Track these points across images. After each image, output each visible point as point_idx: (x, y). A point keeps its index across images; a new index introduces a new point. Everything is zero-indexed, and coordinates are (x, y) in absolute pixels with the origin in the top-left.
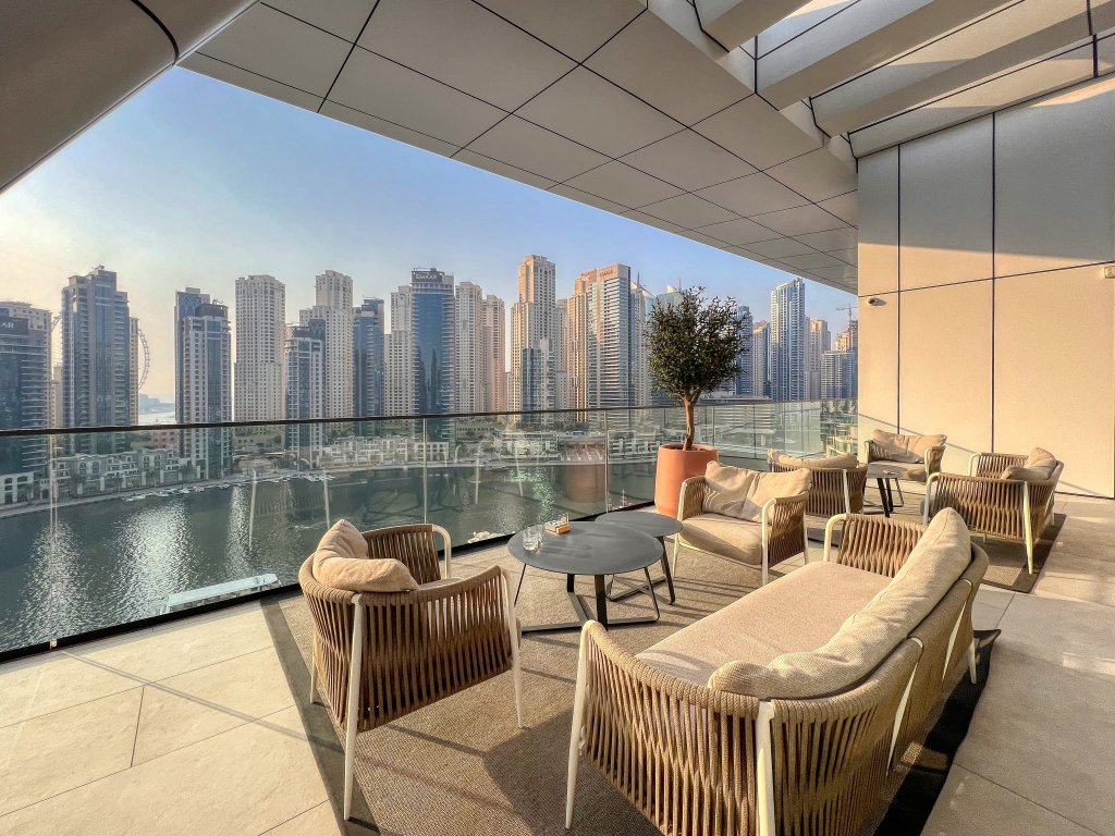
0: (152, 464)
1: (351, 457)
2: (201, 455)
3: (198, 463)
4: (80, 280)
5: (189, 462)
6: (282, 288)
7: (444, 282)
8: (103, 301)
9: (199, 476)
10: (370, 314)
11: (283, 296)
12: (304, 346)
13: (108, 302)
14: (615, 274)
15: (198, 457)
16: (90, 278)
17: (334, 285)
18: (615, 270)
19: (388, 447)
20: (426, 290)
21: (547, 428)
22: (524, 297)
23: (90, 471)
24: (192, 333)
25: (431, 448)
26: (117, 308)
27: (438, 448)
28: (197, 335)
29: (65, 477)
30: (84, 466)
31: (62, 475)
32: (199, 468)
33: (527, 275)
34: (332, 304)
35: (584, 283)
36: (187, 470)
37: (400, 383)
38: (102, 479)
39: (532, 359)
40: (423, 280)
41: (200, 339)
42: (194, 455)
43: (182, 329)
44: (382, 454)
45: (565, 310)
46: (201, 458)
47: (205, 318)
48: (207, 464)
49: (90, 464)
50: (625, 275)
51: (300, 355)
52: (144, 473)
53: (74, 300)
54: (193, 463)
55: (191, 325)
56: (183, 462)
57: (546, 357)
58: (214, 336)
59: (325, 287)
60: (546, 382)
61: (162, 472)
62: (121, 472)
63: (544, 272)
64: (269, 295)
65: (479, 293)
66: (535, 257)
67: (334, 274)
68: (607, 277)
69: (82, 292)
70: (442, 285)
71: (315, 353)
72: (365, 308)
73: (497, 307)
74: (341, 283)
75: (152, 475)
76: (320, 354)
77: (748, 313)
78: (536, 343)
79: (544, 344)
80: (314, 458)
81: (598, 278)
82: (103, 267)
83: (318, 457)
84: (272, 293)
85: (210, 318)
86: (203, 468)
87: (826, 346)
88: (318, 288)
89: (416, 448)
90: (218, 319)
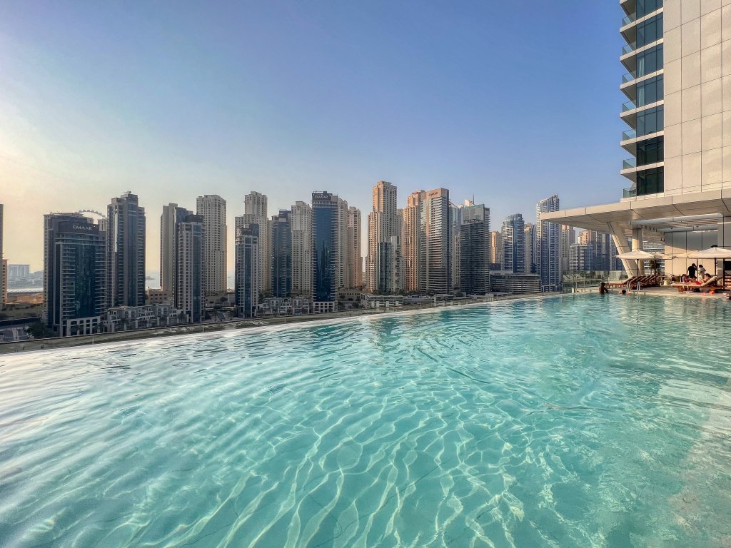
0: (162, 313)
1: (276, 310)
2: (189, 307)
3: (187, 312)
4: (119, 200)
5: (182, 312)
6: (224, 202)
7: (332, 200)
8: (133, 213)
9: (188, 321)
10: (284, 220)
11: (225, 208)
12: (248, 241)
13: (135, 214)
14: (439, 195)
15: (187, 309)
16: (125, 199)
17: (257, 201)
18: (440, 192)
19: (297, 304)
20: (321, 205)
21: (396, 293)
22: (377, 208)
23: (130, 316)
24: (185, 232)
25: (324, 306)
26: (140, 217)
27: (328, 306)
28: (187, 234)
29: (117, 320)
30: (127, 313)
31: (115, 318)
32: (188, 315)
33: (379, 194)
34: (256, 213)
35: (414, 199)
36: (182, 316)
37: (297, 264)
38: (137, 322)
39: (386, 249)
40: (320, 199)
41: (189, 236)
42: (185, 307)
43: (178, 230)
44: (294, 309)
45: (402, 216)
46: (189, 310)
47: (192, 223)
48: (192, 313)
49: (130, 312)
50: (445, 195)
51: (246, 246)
52: (158, 319)
53: (116, 212)
54: (185, 313)
55: (184, 227)
56: (179, 312)
57: (395, 249)
58: (197, 234)
59: (251, 202)
60: (395, 263)
61: (168, 318)
62: (146, 317)
63: (389, 192)
64: (217, 208)
65: (346, 206)
66: (383, 182)
67: (257, 193)
68: (433, 197)
69: (121, 208)
70: (331, 202)
71: (254, 245)
72: (280, 216)
73: (357, 214)
74: (261, 200)
75: (163, 319)
76: (257, 245)
77: (521, 218)
78: (388, 239)
79: (393, 240)
80: (253, 311)
81: (428, 197)
82: (130, 192)
83: (256, 310)
84: (219, 206)
85: (195, 223)
86: (190, 316)
87: (573, 241)
88: (246, 203)
89: (314, 305)
90: (200, 224)
